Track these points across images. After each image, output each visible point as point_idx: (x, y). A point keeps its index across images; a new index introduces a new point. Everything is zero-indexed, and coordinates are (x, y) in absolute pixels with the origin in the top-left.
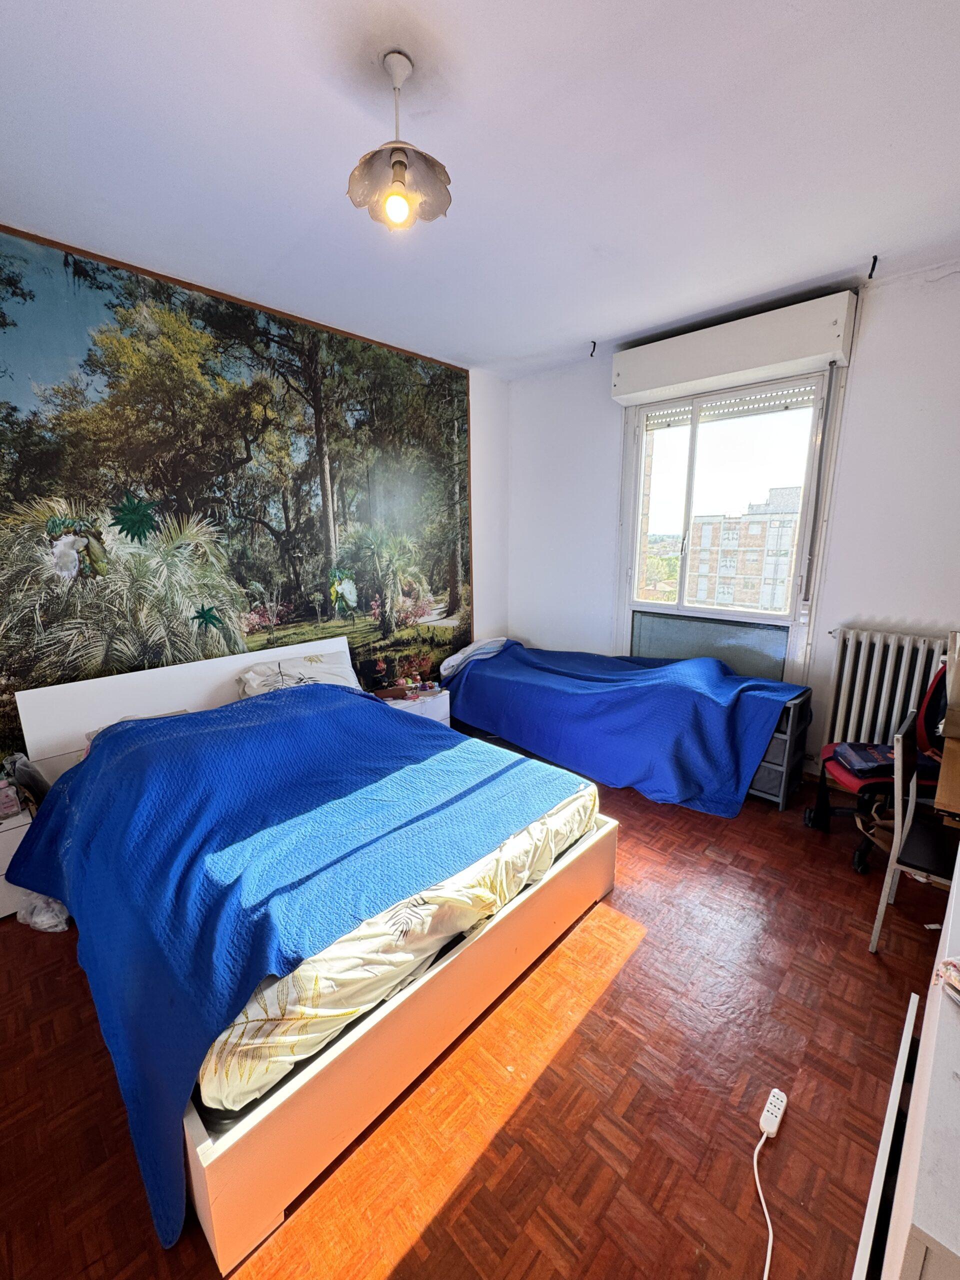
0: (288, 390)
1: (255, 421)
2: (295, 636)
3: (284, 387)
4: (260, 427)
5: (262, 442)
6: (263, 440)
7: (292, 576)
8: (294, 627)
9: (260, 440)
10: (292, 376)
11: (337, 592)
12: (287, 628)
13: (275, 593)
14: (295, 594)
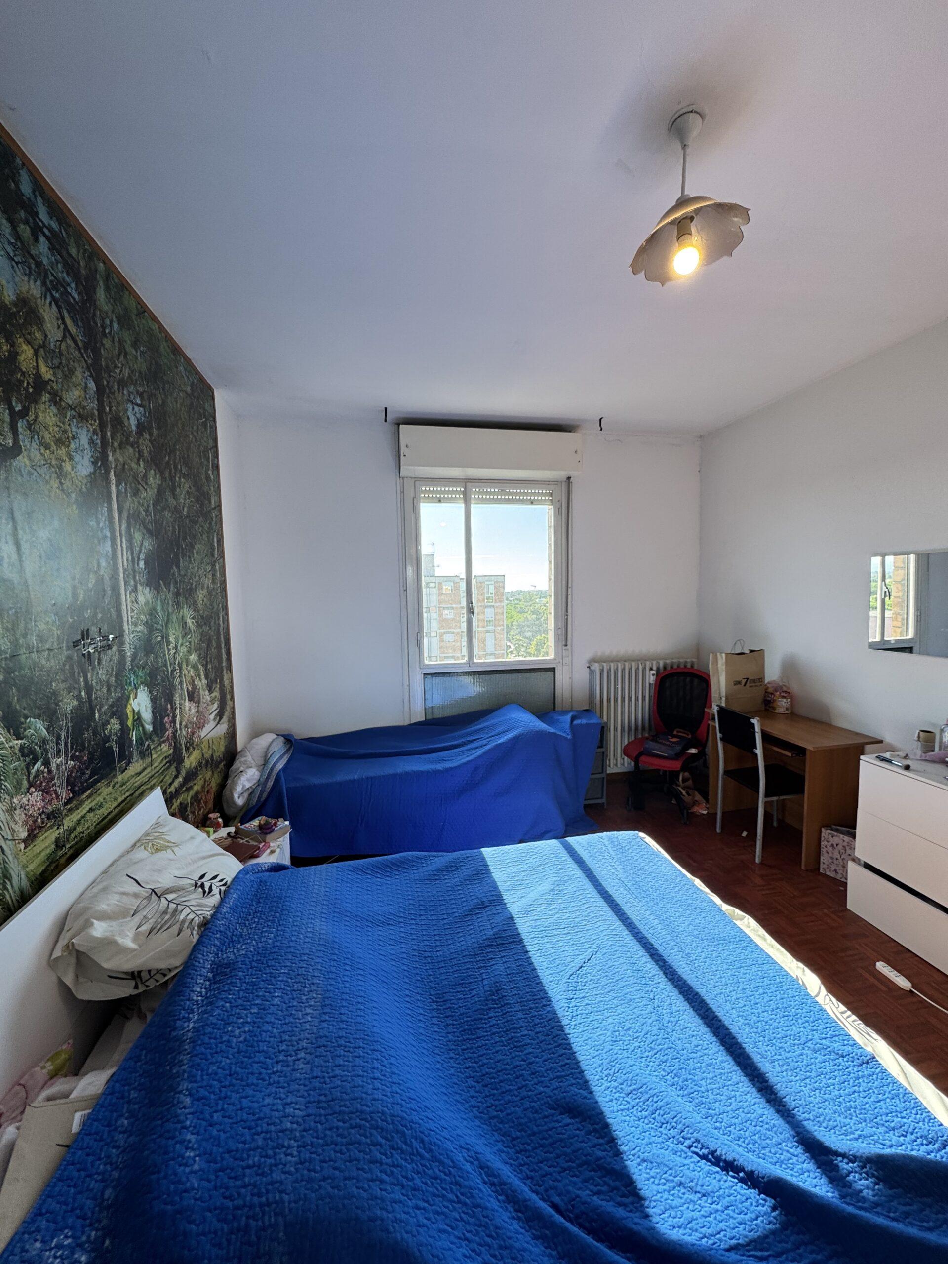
0: (64, 337)
1: (23, 374)
2: (92, 815)
3: (59, 327)
4: (31, 390)
5: (35, 420)
6: (36, 417)
7: (83, 694)
8: (88, 797)
9: (32, 417)
10: (69, 312)
11: (134, 711)
12: (81, 803)
13: (63, 734)
14: (88, 731)
